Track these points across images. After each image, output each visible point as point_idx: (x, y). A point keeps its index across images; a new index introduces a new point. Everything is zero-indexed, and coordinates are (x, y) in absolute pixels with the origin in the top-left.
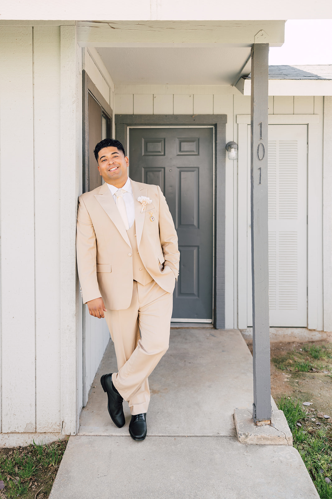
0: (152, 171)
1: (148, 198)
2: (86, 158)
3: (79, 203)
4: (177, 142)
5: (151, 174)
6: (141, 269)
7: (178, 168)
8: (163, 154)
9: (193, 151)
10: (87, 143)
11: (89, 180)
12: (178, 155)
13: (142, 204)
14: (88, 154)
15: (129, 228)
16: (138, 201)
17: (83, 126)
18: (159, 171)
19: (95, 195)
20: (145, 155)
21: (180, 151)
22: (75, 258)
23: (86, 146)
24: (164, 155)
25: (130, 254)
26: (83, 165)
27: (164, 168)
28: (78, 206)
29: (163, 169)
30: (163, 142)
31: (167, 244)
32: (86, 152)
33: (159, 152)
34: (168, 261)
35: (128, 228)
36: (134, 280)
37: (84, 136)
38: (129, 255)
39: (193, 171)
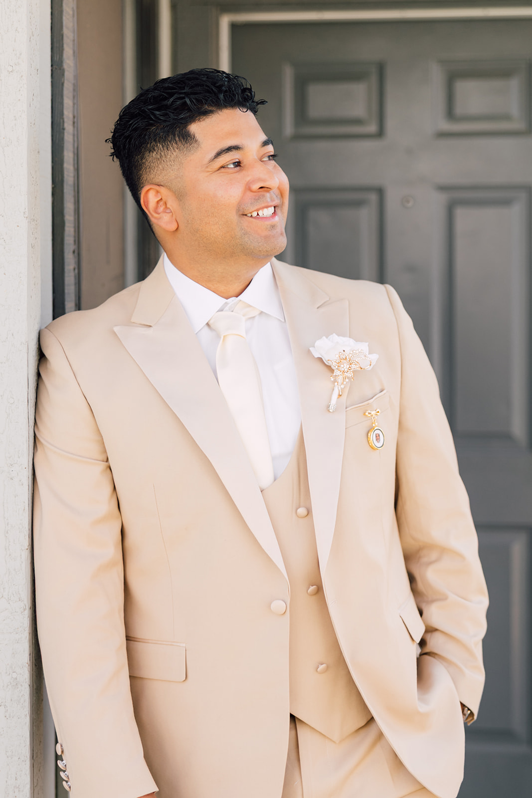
0: (329, 205)
1: (364, 347)
2: (68, 156)
3: (42, 357)
4: (437, 75)
5: (320, 218)
6: (324, 666)
7: (443, 188)
8: (372, 128)
9: (507, 117)
10: (71, 88)
11: (78, 254)
12: (443, 135)
13: (337, 373)
14: (76, 136)
15: (271, 478)
16: (317, 355)
17: (56, 13)
18: (358, 204)
19: (116, 329)
20: (297, 137)
21: (450, 114)
22: (27, 613)
23: (68, 102)
24: (380, 133)
25: (279, 606)
26: (53, 188)
27: (380, 192)
28: (39, 375)
29: (373, 197)
30: (374, 79)
31: (434, 556)
32: (68, 127)
33: (357, 122)
34: (442, 632)
35: (266, 477)
36: (292, 717)
37: (56, 58)
38: (273, 606)
39: (506, 203)
